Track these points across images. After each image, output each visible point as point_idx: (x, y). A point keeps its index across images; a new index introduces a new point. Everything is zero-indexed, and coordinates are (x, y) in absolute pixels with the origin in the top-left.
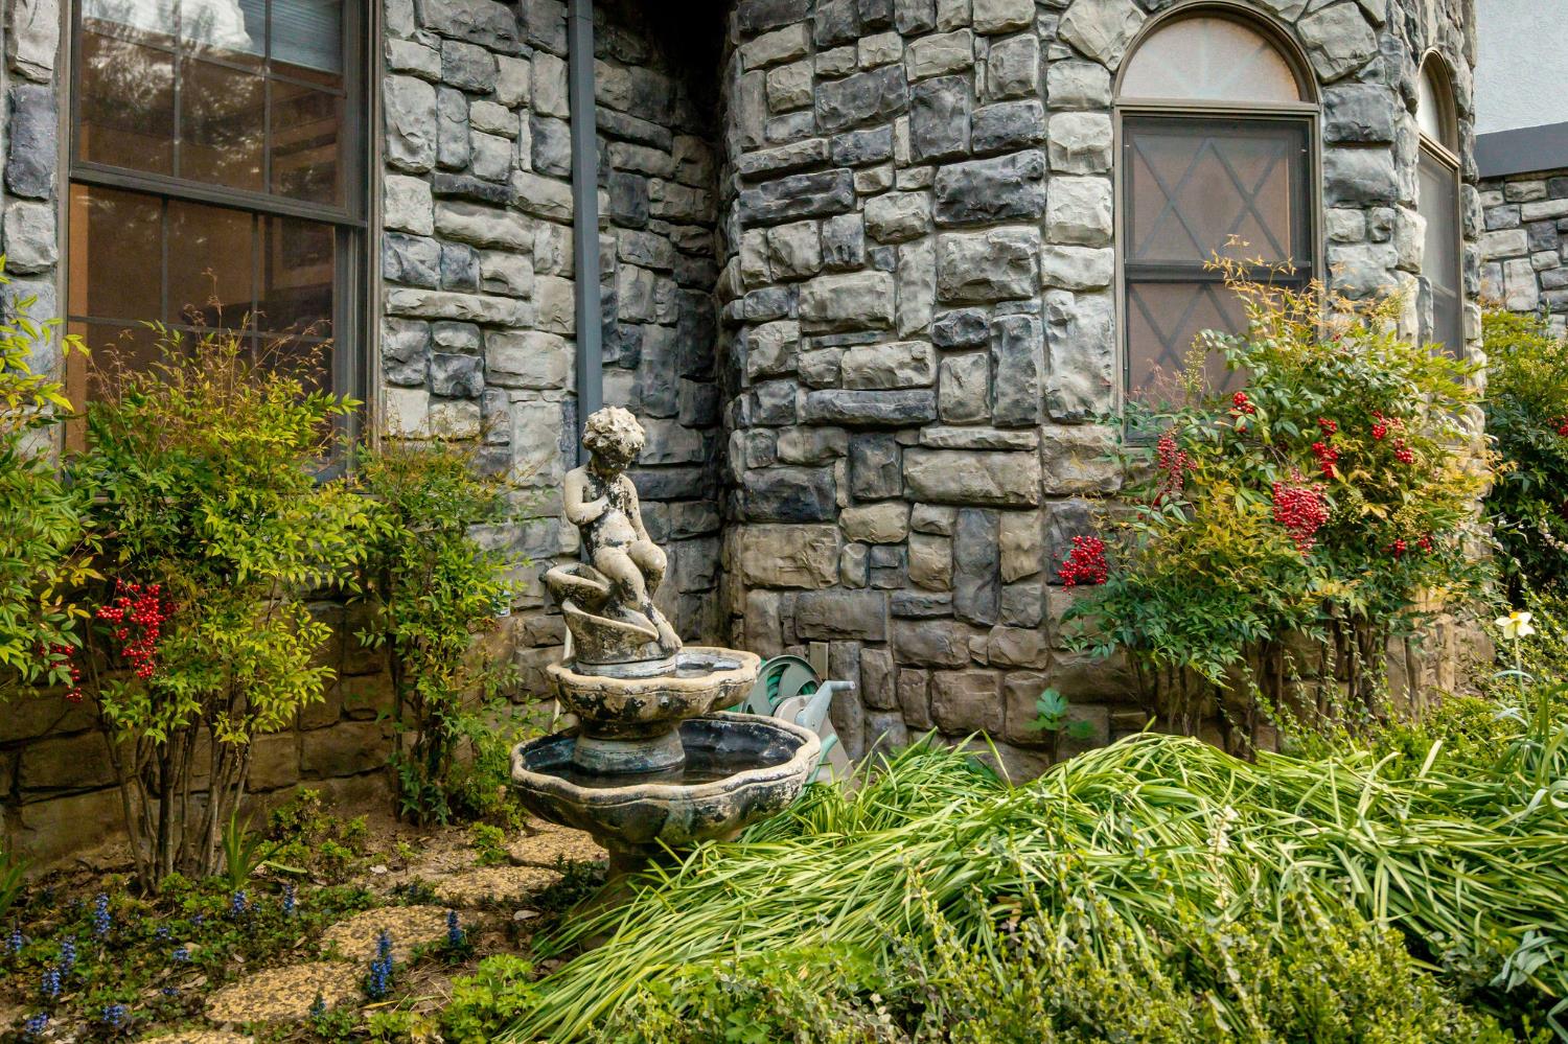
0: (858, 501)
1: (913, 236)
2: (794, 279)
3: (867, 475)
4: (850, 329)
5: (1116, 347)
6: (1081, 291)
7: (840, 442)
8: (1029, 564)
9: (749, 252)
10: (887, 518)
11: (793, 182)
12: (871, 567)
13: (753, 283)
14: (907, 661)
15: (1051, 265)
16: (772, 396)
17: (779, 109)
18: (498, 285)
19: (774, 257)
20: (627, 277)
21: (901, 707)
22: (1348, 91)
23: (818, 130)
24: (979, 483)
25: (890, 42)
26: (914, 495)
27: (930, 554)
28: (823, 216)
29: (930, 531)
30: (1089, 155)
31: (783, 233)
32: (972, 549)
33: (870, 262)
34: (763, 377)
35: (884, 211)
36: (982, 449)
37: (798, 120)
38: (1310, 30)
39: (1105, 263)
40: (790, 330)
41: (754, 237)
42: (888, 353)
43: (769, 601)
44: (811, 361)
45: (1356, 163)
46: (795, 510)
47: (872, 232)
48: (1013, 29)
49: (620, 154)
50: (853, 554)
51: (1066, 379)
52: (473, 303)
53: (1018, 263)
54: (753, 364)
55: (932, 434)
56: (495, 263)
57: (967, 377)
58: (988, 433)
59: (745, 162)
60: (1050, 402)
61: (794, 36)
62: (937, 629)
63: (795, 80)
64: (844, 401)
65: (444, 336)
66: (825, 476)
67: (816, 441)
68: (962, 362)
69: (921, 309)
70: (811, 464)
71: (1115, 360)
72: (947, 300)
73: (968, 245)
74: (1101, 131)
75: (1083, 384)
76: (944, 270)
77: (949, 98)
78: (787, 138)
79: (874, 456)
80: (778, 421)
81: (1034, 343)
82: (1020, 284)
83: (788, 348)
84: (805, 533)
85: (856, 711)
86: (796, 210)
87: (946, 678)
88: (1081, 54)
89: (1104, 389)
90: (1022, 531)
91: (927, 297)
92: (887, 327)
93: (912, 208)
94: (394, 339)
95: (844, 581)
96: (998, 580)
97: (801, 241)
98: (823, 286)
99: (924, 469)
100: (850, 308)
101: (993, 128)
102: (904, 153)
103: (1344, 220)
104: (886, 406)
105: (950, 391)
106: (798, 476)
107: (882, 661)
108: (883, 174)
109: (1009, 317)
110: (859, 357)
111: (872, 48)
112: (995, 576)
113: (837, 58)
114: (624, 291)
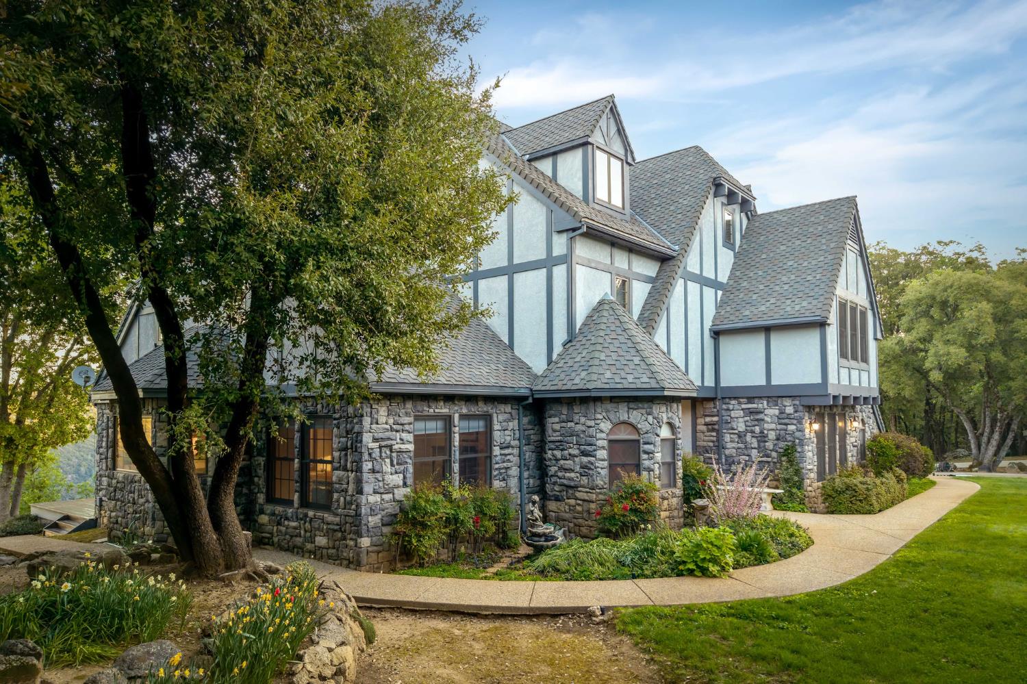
0: (568, 499)
1: (577, 456)
2: (557, 460)
3: (569, 495)
4: (566, 470)
5: (608, 477)
6: (602, 468)
7: (565, 488)
8: (594, 511)
9: (549, 454)
10: (572, 502)
11: (557, 444)
12: (570, 510)
13: (550, 459)
14: (575, 525)
15: (597, 464)
16: (554, 479)
17: (555, 431)
18: (509, 461)
19: (553, 456)
20: (528, 454)
21: (575, 532)
22: (646, 435)
23: (561, 435)
24: (587, 498)
25: (572, 424)
26: (576, 499)
27: (579, 508)
28: (562, 450)
29: (579, 505)
30: (603, 448)
31: (555, 452)
32: (585, 508)
33: (569, 459)
34: (552, 476)
35: (571, 451)
36: (587, 492)
37: (558, 434)
38: (639, 426)
39: (606, 464)
40: (556, 468)
41: (550, 452)
42: (572, 475)
43: (553, 514)
44: (560, 474)
45: (647, 447)
46: (557, 499)
47: (570, 455)
48: (591, 427)
49: (526, 433)
50: (567, 507)
51: (599, 482)
52: (505, 464)
53: (592, 464)
54: (550, 473)
55: (580, 489)
56: (508, 457)
57: (585, 480)
58: (588, 490)
59: (549, 439)
60: (597, 486)
61: (557, 420)
62: (580, 520)
63: (557, 427)
64: (565, 482)
65: (501, 471)
66: (562, 494)
67: (561, 488)
68: (584, 478)
69: (578, 468)
70: (560, 492)
71: (607, 479)
72: (581, 467)
73: (585, 459)
74: (605, 443)
75: (602, 483)
76: (581, 463)
77: (582, 436)
78: (555, 437)
79: (570, 492)
80: (555, 484)
81: (595, 477)
82: (593, 467)
83: (556, 472)
84: (559, 503)
85: (568, 533)
86: (557, 448)
87: (582, 528)
88: (602, 431)
89: (605, 484)
90: (593, 506)
91: (578, 467)
92: (573, 471)
93: (576, 452)
94: (495, 473)
95: (565, 512)
96: (589, 513)
97: (558, 454)
98: (562, 462)
99: (578, 495)
100: (566, 467)
101: (588, 442)
102: (575, 443)
103: (645, 456)
104: (572, 484)
105: (582, 482)
106: (558, 493)
107: (571, 525)
108: (571, 445)
109: (591, 472)
110: (568, 475)
111: (570, 424)
112: (589, 512)
113: (564, 424)
114: (527, 457)
